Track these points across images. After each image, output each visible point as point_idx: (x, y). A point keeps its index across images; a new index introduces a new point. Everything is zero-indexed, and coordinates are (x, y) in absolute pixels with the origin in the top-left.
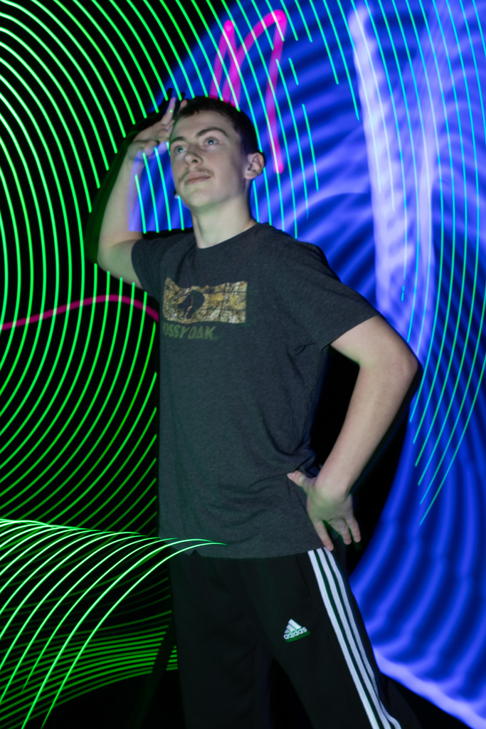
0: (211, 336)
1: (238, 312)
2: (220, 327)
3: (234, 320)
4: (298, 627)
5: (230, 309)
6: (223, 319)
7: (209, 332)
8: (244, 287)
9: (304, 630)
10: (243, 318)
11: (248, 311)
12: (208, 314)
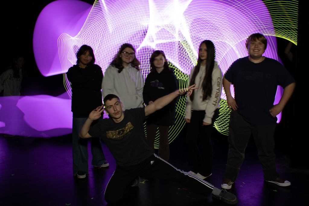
1: (132, 127)
2: (130, 131)
3: (132, 128)
5: (130, 128)
7: (129, 133)
8: (130, 123)
11: (133, 125)
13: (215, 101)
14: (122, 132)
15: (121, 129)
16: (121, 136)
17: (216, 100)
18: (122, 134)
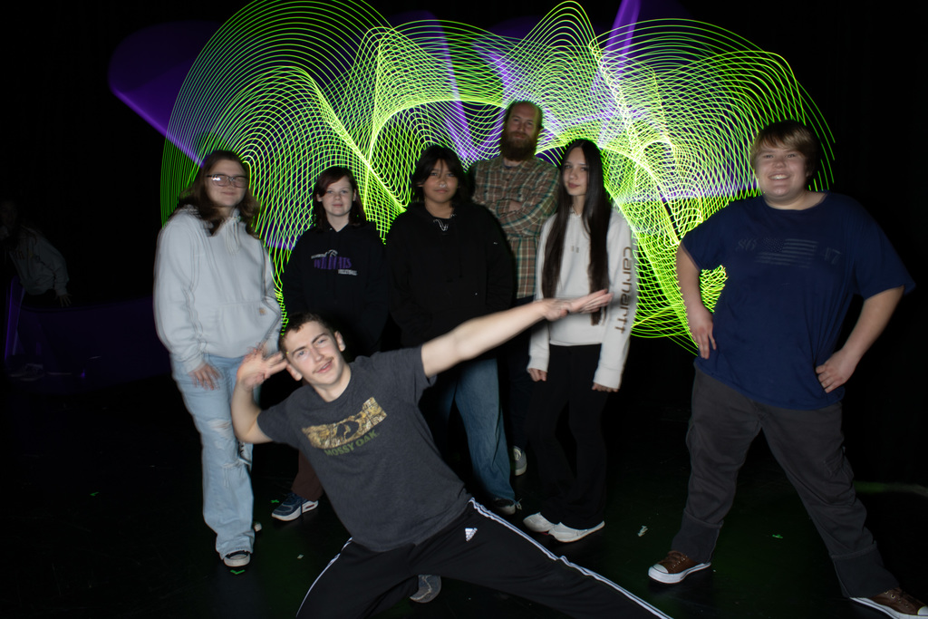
0: (375, 435)
1: (380, 414)
2: (375, 428)
3: (381, 419)
4: (471, 530)
5: (374, 416)
6: (375, 424)
7: (373, 435)
8: (373, 400)
9: (476, 529)
10: (385, 414)
11: (384, 409)
12: (363, 429)
13: (623, 318)
14: (348, 429)
15: (344, 421)
16: (346, 441)
17: (625, 315)
18: (348, 435)
